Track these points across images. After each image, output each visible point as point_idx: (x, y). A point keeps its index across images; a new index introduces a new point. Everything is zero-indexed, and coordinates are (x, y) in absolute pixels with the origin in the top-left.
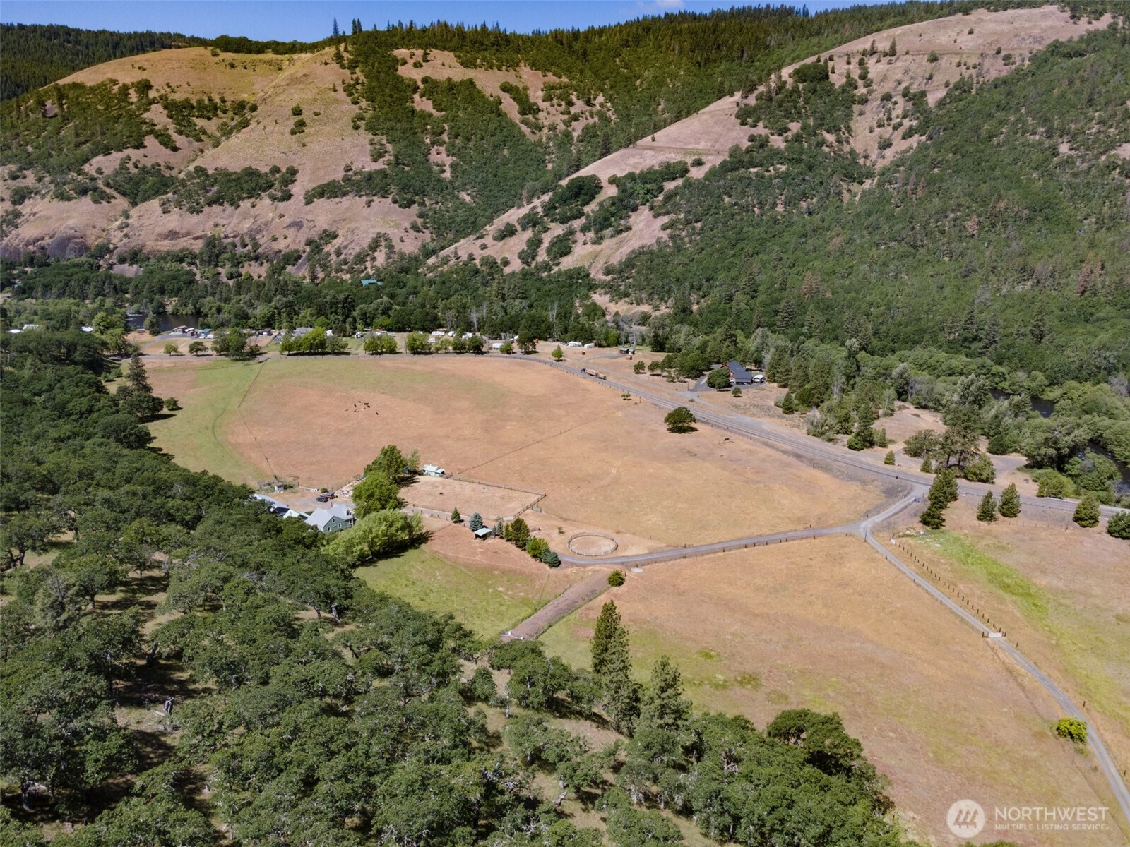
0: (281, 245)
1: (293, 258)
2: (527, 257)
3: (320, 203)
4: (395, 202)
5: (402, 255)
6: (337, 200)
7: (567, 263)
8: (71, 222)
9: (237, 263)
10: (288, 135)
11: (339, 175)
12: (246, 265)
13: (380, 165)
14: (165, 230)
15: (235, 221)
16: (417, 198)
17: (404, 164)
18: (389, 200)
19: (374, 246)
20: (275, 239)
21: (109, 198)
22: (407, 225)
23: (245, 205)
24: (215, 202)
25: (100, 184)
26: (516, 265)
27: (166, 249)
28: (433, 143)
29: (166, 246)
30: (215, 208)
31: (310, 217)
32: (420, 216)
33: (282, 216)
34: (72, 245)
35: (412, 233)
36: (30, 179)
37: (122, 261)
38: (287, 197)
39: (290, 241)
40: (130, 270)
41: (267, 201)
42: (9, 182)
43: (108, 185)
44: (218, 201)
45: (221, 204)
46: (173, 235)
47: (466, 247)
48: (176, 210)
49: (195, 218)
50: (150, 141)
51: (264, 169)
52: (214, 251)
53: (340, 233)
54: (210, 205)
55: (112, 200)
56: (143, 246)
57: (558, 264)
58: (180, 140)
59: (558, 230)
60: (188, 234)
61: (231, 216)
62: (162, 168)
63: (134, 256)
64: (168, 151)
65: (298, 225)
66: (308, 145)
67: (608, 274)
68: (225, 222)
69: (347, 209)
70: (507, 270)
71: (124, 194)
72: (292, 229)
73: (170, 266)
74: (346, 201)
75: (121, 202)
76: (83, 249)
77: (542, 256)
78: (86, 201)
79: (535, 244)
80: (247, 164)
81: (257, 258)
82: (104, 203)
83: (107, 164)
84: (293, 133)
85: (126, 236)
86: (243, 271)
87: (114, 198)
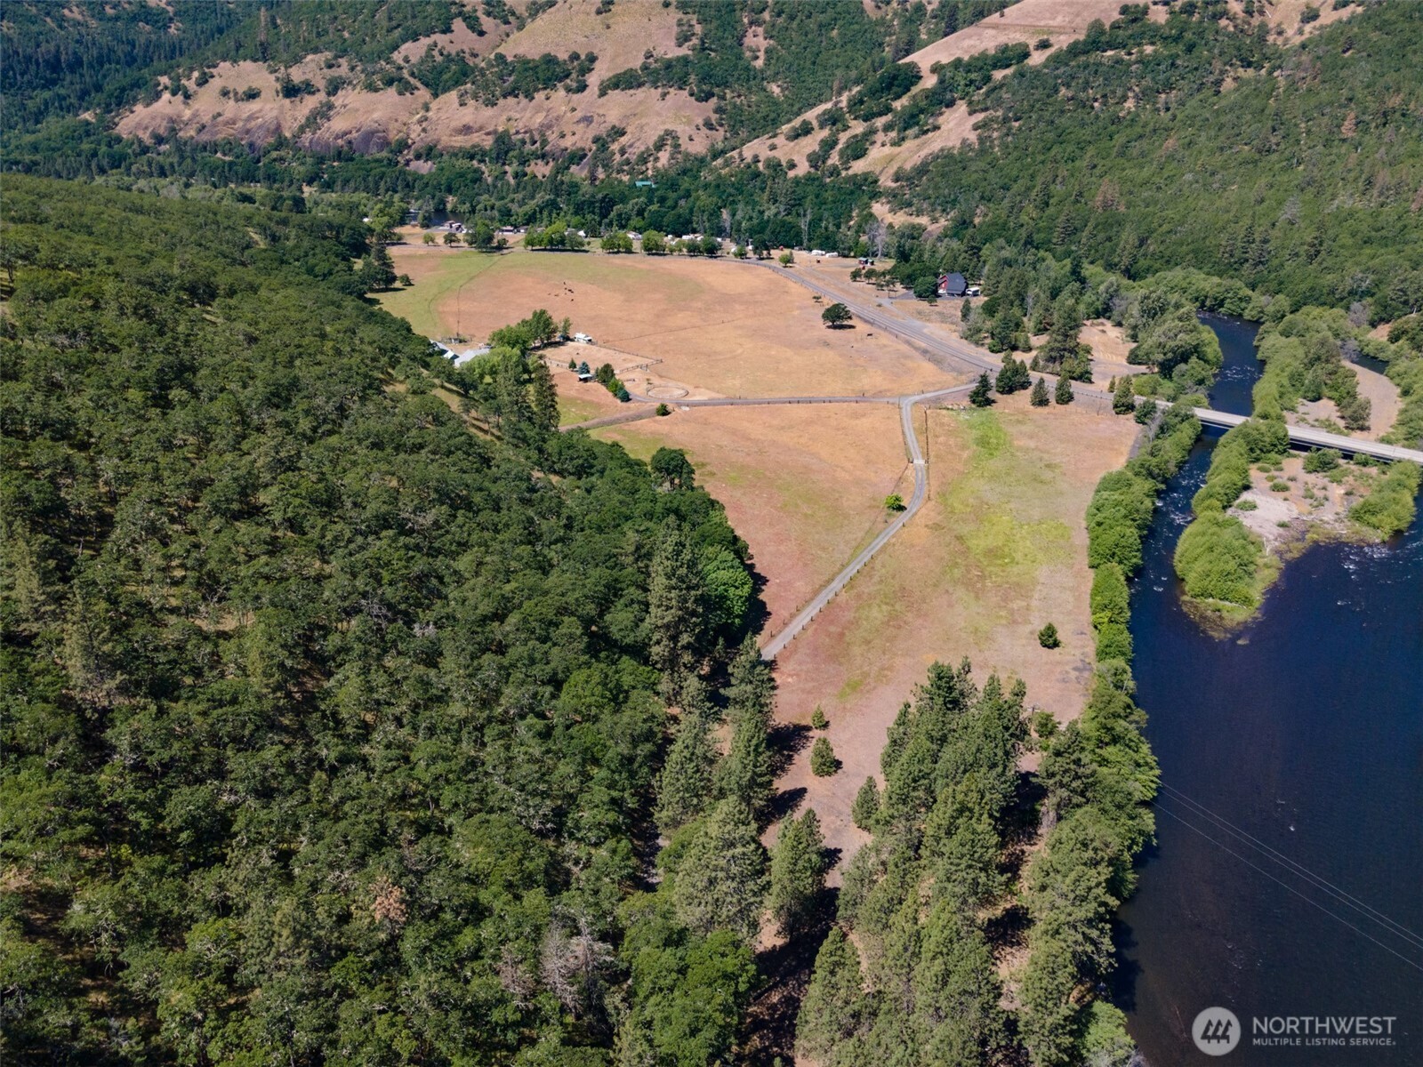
0: (568, 142)
1: (577, 157)
2: (816, 160)
3: (615, 95)
4: (692, 95)
5: (687, 155)
6: (632, 91)
7: (858, 167)
8: (376, 116)
9: (524, 162)
10: (593, 15)
11: (637, 63)
12: (533, 164)
13: (684, 51)
14: (457, 124)
15: (528, 114)
16: (716, 90)
17: (711, 50)
18: (685, 93)
19: (659, 146)
20: (563, 136)
21: (412, 89)
22: (700, 121)
23: (539, 96)
24: (510, 94)
25: (405, 74)
26: (803, 168)
27: (458, 145)
28: (751, 23)
29: (460, 141)
30: (511, 100)
31: (601, 112)
32: (719, 110)
33: (574, 110)
34: (375, 139)
35: (705, 131)
36: (343, 70)
37: (418, 157)
38: (582, 87)
39: (579, 138)
40: (424, 167)
41: (562, 93)
42: (325, 70)
43: (412, 74)
44: (512, 92)
45: (516, 96)
46: (466, 130)
47: (756, 149)
48: (473, 102)
49: (489, 112)
50: (458, 24)
51: (563, 56)
52: (504, 148)
53: (629, 130)
54: (505, 97)
55: (416, 92)
56: (438, 141)
57: (847, 169)
58: (487, 23)
59: (858, 127)
60: (481, 128)
61: (524, 109)
62: (467, 56)
63: (429, 153)
64: (474, 36)
65: (588, 120)
66: (613, 26)
67: (897, 180)
68: (518, 116)
69: (640, 103)
70: (791, 174)
71: (427, 85)
72: (582, 125)
73: (461, 164)
74: (640, 93)
75: (423, 94)
76: (385, 144)
77: (834, 159)
78: (392, 92)
79: (828, 145)
80: (546, 51)
81: (543, 156)
82: (408, 94)
83: (413, 51)
84: (599, 12)
85: (424, 130)
86: (528, 170)
87: (417, 88)
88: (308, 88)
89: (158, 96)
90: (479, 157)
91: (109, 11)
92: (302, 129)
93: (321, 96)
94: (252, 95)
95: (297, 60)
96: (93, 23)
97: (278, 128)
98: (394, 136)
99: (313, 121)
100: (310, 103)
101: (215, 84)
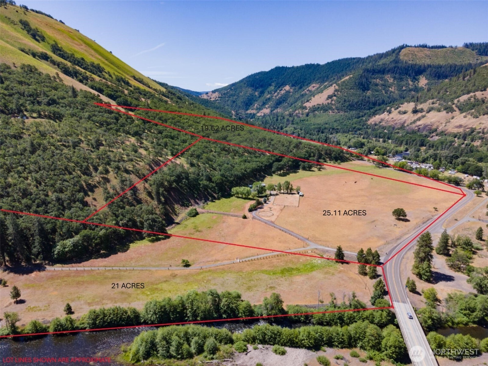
8: (432, 120)
9: (472, 140)
12: (477, 141)
14: (458, 124)
21: (452, 110)
25: (454, 106)
27: (453, 132)
29: (456, 131)
34: (427, 128)
36: (437, 105)
37: (437, 135)
40: (437, 139)
42: (431, 105)
43: (456, 106)
46: (461, 126)
48: (469, 116)
49: (475, 120)
54: (484, 115)
56: (447, 130)
60: (466, 126)
63: (442, 133)
68: (485, 122)
71: (460, 110)
73: (450, 138)
75: (458, 112)
78: (444, 112)
82: (450, 113)
83: (464, 98)
85: (445, 125)
86: (472, 143)
87: (455, 111)
88: (422, 110)
89: (384, 112)
90: (458, 137)
91: (404, 88)
92: (411, 124)
93: (424, 114)
94: (405, 113)
95: (425, 101)
96: (396, 92)
97: (405, 122)
98: (434, 127)
99: (415, 122)
100: (420, 115)
101: (400, 109)
